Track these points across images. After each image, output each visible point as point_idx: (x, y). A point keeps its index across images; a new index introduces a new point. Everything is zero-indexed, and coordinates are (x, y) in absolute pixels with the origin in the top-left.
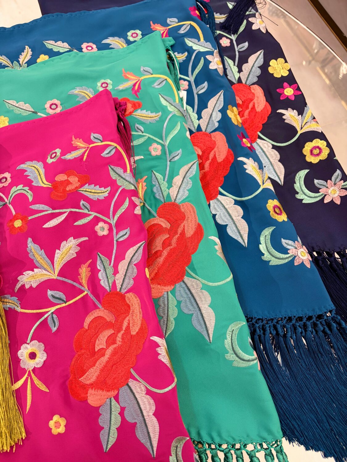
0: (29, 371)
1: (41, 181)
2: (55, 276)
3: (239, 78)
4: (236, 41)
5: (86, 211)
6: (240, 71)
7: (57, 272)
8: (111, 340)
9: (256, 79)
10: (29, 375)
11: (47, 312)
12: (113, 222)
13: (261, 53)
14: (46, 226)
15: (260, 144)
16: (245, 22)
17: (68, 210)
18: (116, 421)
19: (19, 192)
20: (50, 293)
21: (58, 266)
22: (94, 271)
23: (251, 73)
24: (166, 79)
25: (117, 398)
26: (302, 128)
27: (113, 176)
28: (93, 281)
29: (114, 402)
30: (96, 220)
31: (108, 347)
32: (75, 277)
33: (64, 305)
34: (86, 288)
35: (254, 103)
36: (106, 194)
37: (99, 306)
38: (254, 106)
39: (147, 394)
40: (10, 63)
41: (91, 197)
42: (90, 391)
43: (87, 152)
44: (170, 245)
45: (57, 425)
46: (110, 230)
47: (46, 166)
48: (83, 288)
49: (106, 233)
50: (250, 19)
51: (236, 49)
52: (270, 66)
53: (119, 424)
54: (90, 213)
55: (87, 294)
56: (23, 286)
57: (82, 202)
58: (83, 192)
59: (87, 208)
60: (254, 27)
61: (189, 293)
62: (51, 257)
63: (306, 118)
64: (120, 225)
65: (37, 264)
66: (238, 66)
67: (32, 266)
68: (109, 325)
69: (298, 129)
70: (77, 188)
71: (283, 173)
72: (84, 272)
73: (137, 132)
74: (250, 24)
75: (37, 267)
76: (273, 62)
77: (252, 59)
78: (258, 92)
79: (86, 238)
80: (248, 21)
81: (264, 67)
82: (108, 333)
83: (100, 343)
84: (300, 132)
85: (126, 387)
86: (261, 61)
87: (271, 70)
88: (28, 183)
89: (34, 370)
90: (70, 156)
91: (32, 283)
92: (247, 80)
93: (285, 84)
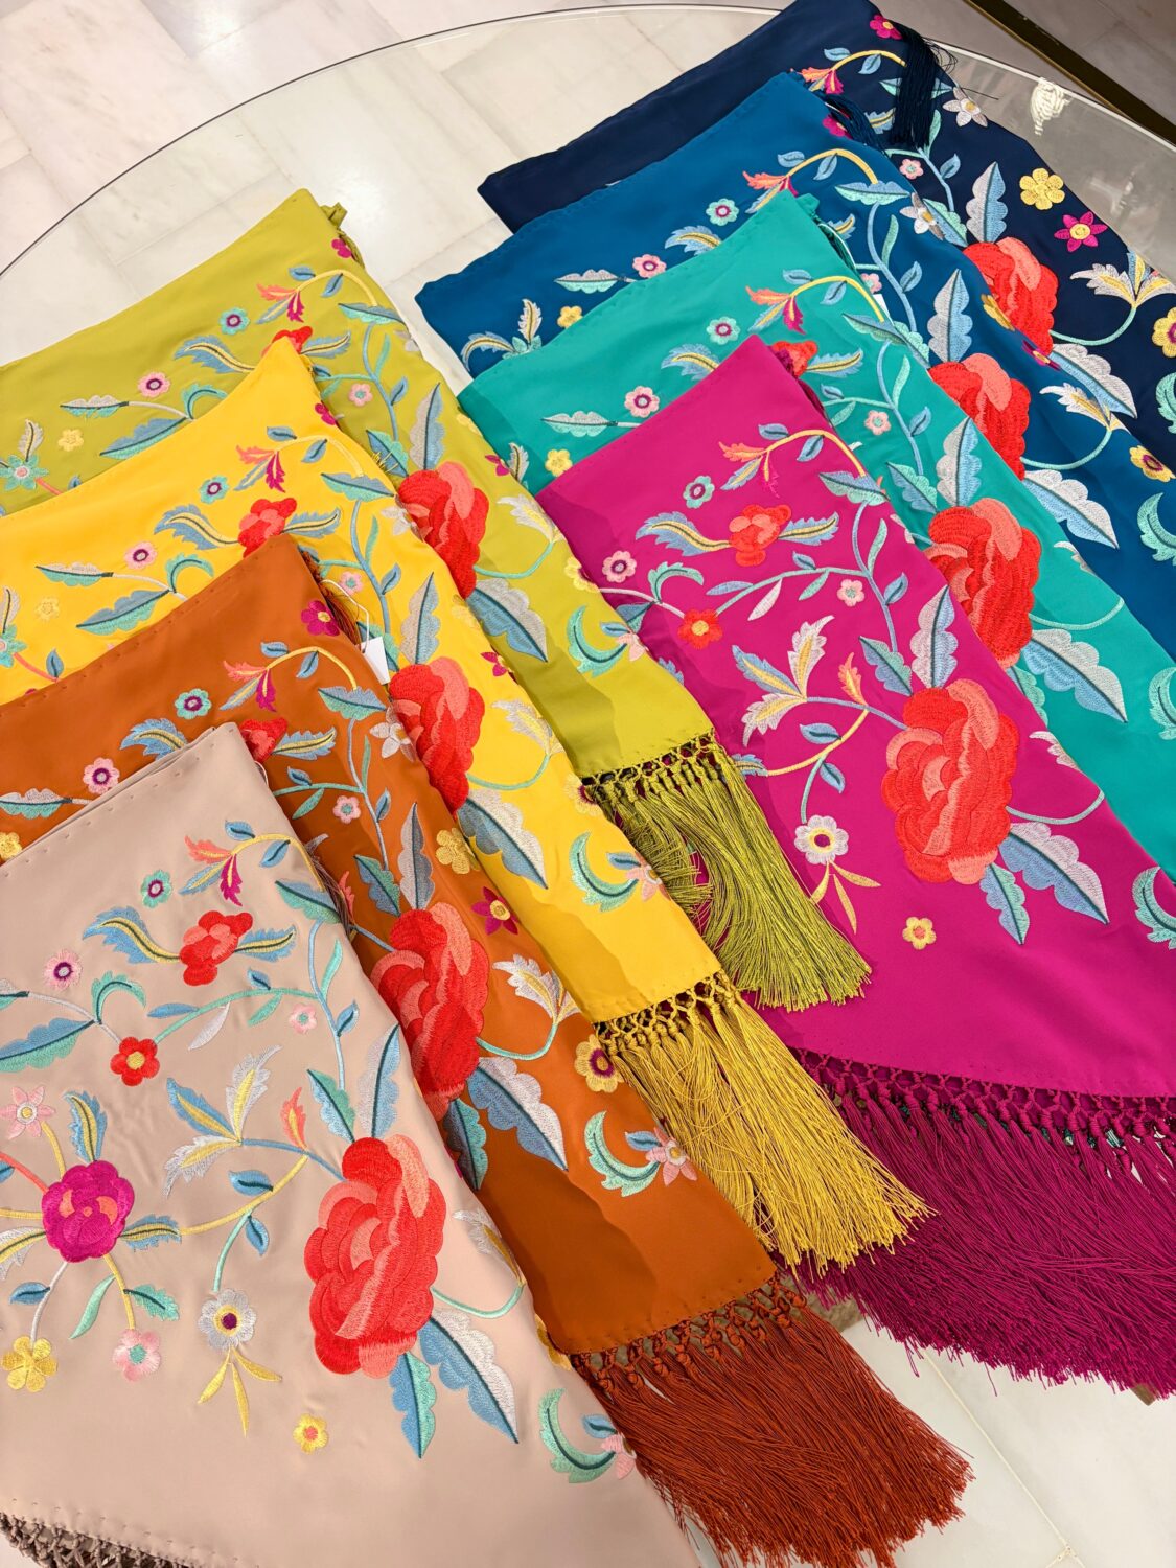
0: (831, 866)
1: (698, 543)
2: (802, 698)
3: (969, 234)
4: (931, 159)
5: (810, 571)
6: (964, 218)
7: (804, 689)
8: (950, 774)
9: (1002, 227)
10: (832, 870)
11: (815, 763)
12: (868, 571)
13: (993, 170)
14: (753, 616)
15: (1063, 353)
16: (937, 115)
17: (780, 578)
18: (1018, 897)
19: (666, 577)
20: (806, 729)
21: (803, 682)
22: (866, 672)
23: (989, 217)
24: (845, 282)
25: (1000, 861)
26: (1136, 296)
27: (836, 490)
28: (871, 687)
29: (997, 868)
30: (835, 582)
31: (948, 787)
32: (838, 690)
33: (838, 743)
34: (863, 702)
35: (1018, 275)
36: (833, 528)
37: (899, 725)
38: (1019, 280)
39: (1053, 834)
40: (506, 343)
41: (809, 543)
42: (952, 865)
43: (766, 463)
44: (981, 584)
45: (919, 933)
46: (867, 589)
47: (691, 515)
48: (858, 706)
49: (859, 597)
50: (946, 106)
51: (939, 177)
52: (1022, 191)
53: (1023, 898)
54: (819, 570)
55: (870, 714)
56: (756, 731)
57: (796, 556)
58: (789, 539)
59: (809, 564)
60: (962, 121)
61: (1051, 656)
62: (784, 667)
63: (1137, 274)
64: (883, 574)
65: (766, 688)
66: (956, 211)
67: (756, 693)
68: (933, 751)
69: (1129, 298)
70: (774, 533)
71: (1129, 395)
72: (850, 678)
73: (830, 399)
74: (950, 118)
75: (766, 693)
76: (1025, 182)
77: (980, 187)
78: (1014, 248)
79: (830, 618)
80: (945, 114)
81: (1012, 196)
82: (937, 764)
83: (932, 783)
84: (1135, 306)
85: (1010, 840)
86: (1000, 187)
87: (1027, 199)
88: (674, 556)
89: (839, 860)
90: (734, 483)
91: (768, 722)
92: (985, 233)
93: (1067, 218)
